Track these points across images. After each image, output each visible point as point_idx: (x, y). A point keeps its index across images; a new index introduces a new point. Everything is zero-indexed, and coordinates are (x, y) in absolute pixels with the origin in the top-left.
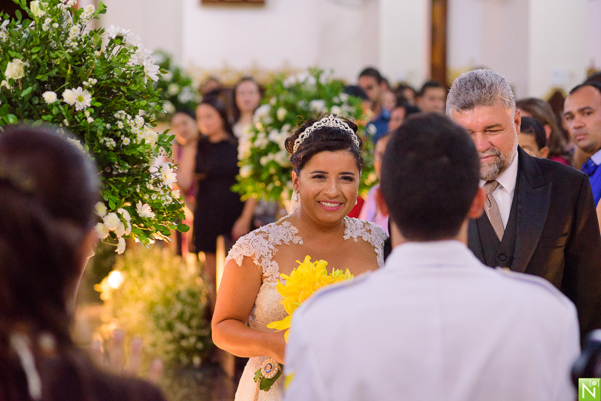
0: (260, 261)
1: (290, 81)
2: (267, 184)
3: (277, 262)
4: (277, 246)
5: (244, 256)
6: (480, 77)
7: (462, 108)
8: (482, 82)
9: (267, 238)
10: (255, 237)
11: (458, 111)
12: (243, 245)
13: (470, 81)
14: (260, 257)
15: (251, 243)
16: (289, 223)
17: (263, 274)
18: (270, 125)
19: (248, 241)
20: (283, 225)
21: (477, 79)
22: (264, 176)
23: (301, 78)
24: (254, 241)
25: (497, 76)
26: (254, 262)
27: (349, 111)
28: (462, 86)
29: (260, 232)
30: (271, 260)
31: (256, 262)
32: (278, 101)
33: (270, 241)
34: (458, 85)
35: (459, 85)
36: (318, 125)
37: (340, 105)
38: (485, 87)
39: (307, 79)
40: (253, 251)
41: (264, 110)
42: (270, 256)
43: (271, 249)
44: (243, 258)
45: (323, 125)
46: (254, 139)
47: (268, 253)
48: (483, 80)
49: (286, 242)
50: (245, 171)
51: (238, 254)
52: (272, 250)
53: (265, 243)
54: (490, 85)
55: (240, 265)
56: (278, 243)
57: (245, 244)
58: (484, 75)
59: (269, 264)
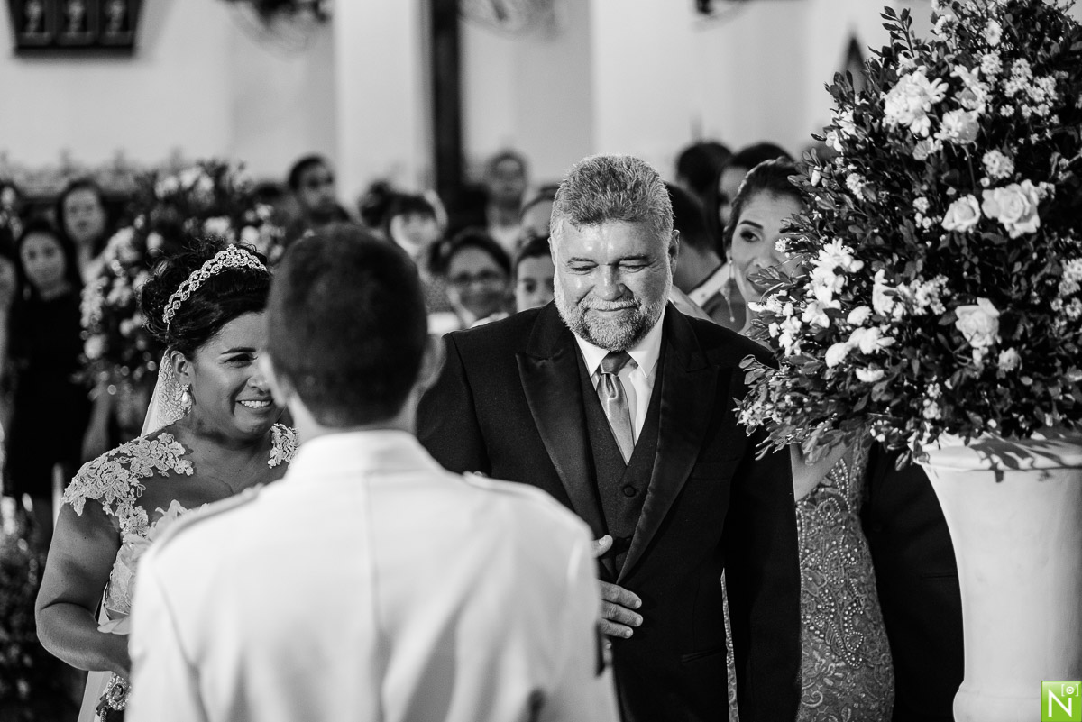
0: (114, 507)
1: (166, 185)
2: (132, 369)
3: (144, 508)
4: (143, 480)
5: (86, 498)
6: (618, 170)
7: (581, 221)
8: (621, 177)
9: (126, 466)
10: (108, 464)
11: (573, 224)
12: (87, 478)
13: (599, 173)
14: (115, 501)
15: (99, 474)
16: (171, 436)
17: (121, 530)
18: (134, 264)
19: (94, 471)
20: (158, 440)
21: (612, 171)
22: (128, 354)
23: (188, 179)
24: (105, 472)
25: (646, 169)
26: (104, 509)
27: (273, 234)
28: (584, 180)
29: (118, 455)
30: (135, 506)
31: (107, 509)
32: (147, 221)
33: (132, 470)
34: (577, 179)
35: (580, 179)
36: (212, 264)
37: (257, 224)
38: (626, 187)
39: (196, 182)
40: (103, 489)
41: (123, 238)
42: (133, 499)
43: (133, 486)
44: (85, 501)
45: (221, 264)
46: (106, 290)
47: (129, 493)
48: (623, 175)
49: (163, 471)
50: (93, 347)
51: (77, 494)
52: (136, 488)
53: (123, 474)
54: (635, 184)
55: (79, 514)
56: (146, 474)
57: (89, 476)
58: (625, 166)
59: (132, 512)
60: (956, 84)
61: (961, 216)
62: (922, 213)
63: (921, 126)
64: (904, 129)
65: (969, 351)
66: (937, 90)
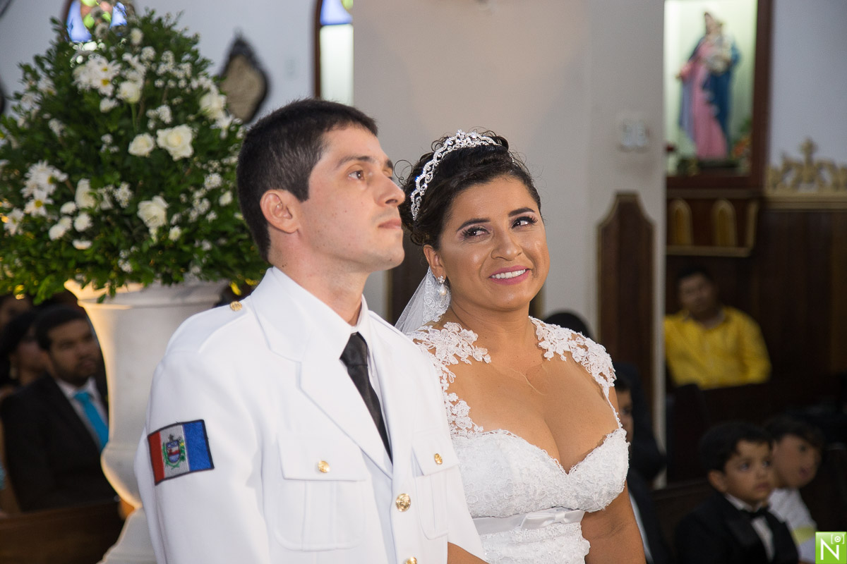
3: (458, 396)
9: (433, 352)
16: (457, 324)
20: (446, 329)
33: (438, 356)
47: (442, 378)
49: (464, 358)
52: (446, 374)
56: (452, 362)
59: (446, 397)
60: (127, 65)
61: (141, 146)
62: (107, 144)
63: (108, 90)
64: (94, 91)
65: (147, 229)
66: (114, 69)
